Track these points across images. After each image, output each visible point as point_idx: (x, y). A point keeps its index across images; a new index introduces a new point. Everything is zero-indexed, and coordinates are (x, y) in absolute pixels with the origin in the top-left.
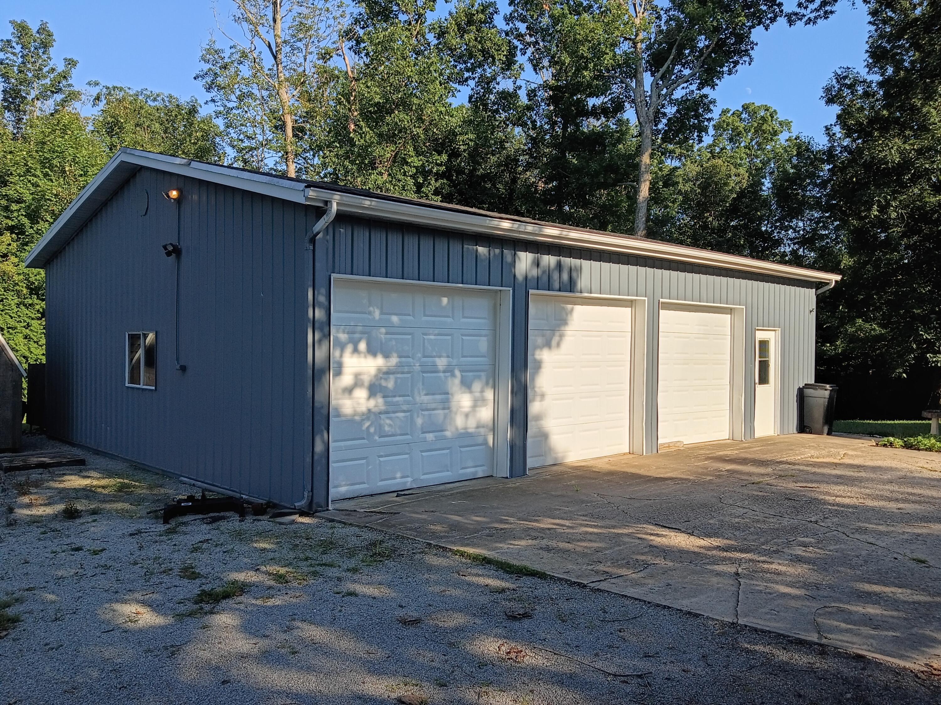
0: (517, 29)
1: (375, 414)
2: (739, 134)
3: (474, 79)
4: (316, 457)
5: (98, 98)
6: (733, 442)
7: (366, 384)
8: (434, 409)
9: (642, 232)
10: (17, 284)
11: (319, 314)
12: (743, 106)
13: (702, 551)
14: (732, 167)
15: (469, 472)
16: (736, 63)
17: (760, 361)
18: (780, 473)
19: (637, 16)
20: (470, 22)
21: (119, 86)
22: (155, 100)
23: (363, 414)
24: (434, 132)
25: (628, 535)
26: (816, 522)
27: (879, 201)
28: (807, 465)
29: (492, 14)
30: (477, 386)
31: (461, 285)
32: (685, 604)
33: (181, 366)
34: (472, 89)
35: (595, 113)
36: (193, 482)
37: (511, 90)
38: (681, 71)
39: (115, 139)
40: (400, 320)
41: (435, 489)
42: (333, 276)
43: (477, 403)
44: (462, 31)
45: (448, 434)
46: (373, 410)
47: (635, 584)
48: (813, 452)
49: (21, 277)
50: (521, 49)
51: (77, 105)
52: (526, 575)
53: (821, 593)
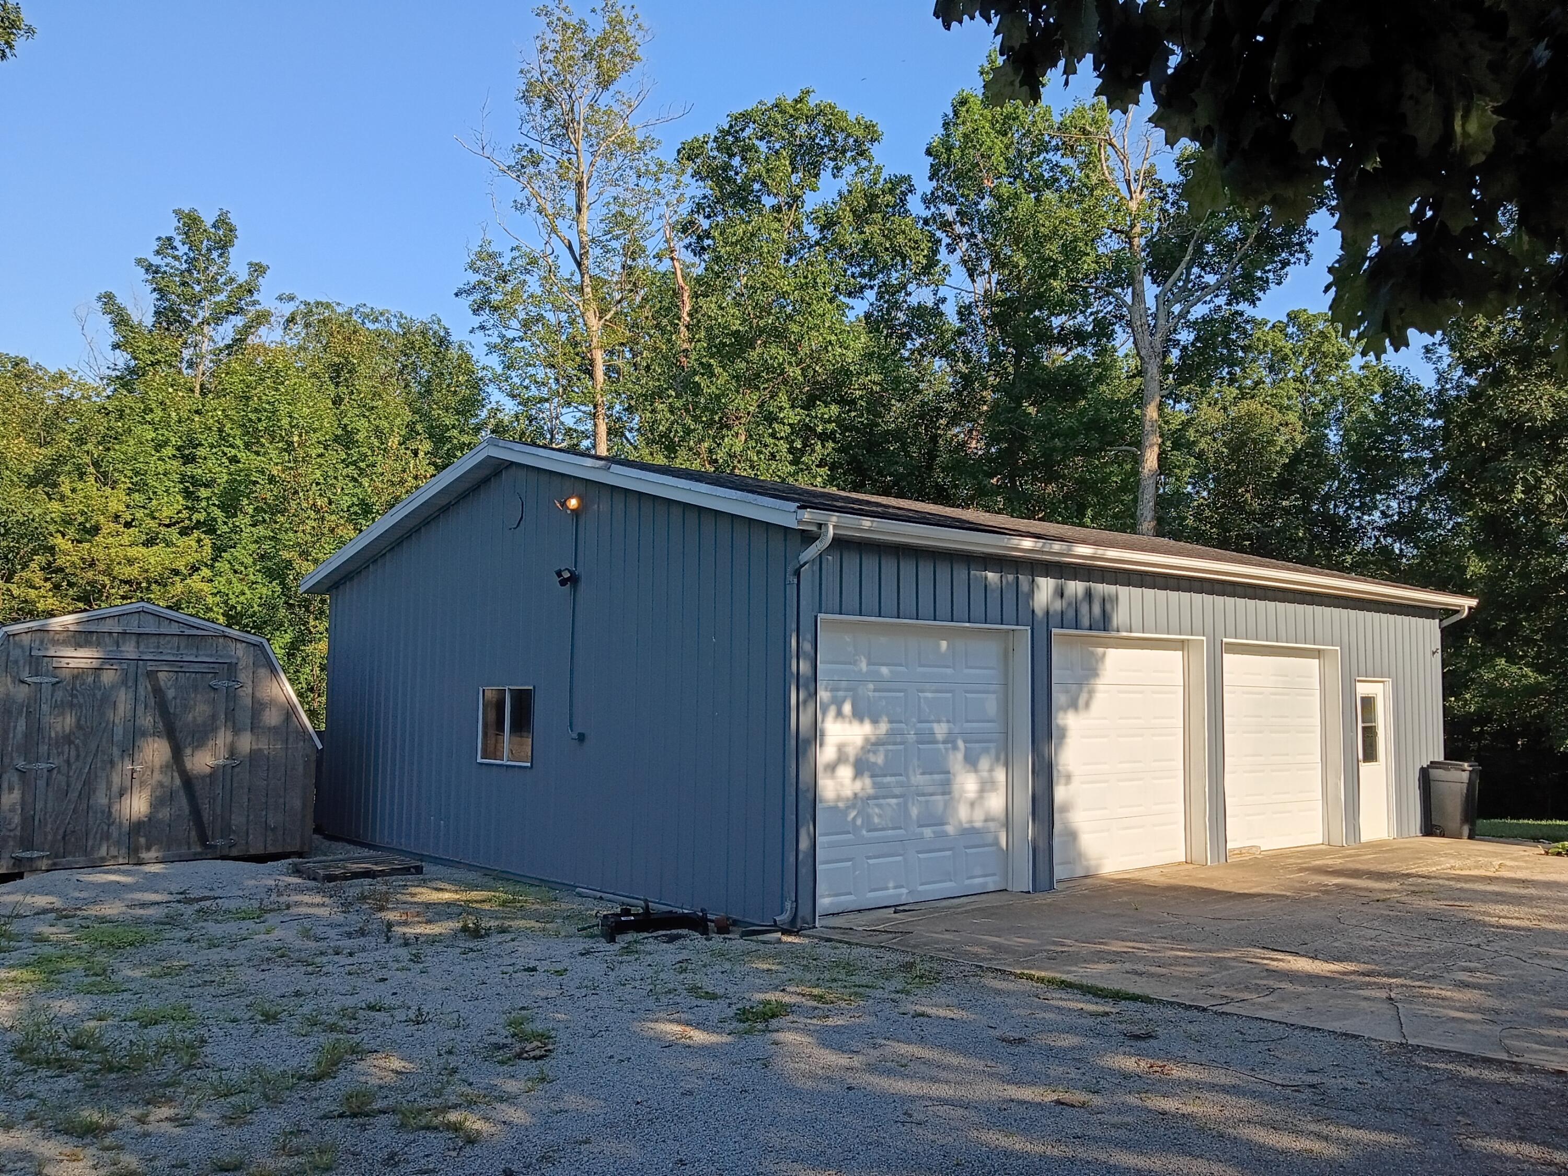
0: (942, 215)
1: (862, 799)
2: (1285, 358)
3: (872, 287)
4: (801, 857)
5: (292, 320)
6: (1330, 848)
7: (852, 759)
8: (932, 795)
9: (1147, 525)
10: (211, 610)
11: (805, 667)
12: (1288, 315)
13: (1337, 976)
14: (1276, 412)
15: (977, 883)
16: (1285, 264)
17: (1364, 728)
18: (1412, 888)
19: (1131, 198)
20: (872, 206)
21: (324, 301)
22: (376, 320)
23: (848, 799)
24: (815, 371)
25: (1234, 959)
26: (1479, 946)
27: (1524, 479)
28: (1448, 879)
29: (904, 194)
30: (984, 763)
31: (967, 625)
32: (1337, 1026)
33: (579, 734)
34: (871, 304)
35: (1063, 339)
36: (599, 894)
37: (930, 304)
38: (1200, 276)
39: (343, 389)
40: (891, 672)
41: (938, 904)
42: (820, 616)
43: (986, 787)
44: (860, 218)
45: (950, 829)
46: (860, 795)
47: (1266, 1007)
48: (1452, 862)
49: (218, 599)
50: (948, 245)
51: (263, 330)
52: (1125, 999)
53: (1502, 1018)
